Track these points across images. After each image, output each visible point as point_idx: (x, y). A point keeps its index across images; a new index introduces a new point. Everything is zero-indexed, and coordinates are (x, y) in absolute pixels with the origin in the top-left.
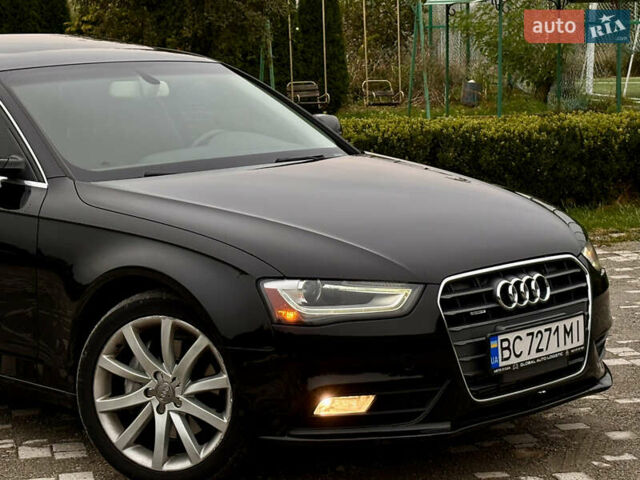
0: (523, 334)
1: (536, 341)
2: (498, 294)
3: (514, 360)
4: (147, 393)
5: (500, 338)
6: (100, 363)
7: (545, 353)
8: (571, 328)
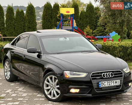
0: (106, 82)
1: (109, 83)
2: (102, 75)
3: (104, 86)
4: (51, 87)
5: (101, 82)
6: (45, 82)
7: (111, 85)
8: (117, 82)
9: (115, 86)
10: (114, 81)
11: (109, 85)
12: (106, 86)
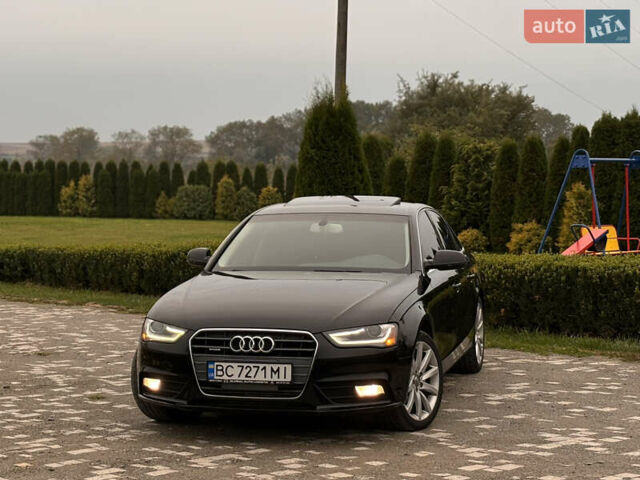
0: (235, 365)
1: (245, 371)
2: (231, 342)
3: (225, 377)
5: (217, 363)
7: (252, 379)
8: (278, 370)
9: (270, 382)
10: (268, 367)
11: (246, 376)
12: (236, 377)
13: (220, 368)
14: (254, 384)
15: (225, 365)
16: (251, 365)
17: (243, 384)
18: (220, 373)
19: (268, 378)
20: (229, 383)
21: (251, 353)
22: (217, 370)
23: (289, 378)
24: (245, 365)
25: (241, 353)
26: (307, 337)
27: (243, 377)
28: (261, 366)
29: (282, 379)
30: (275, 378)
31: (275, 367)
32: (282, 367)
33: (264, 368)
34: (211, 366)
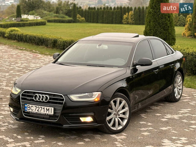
0: (34, 106)
3: (30, 111)
5: (28, 105)
7: (40, 112)
8: (49, 109)
9: (46, 114)
11: (38, 111)
13: (29, 107)
14: (40, 114)
15: (31, 105)
16: (40, 106)
17: (36, 114)
18: (29, 109)
19: (45, 112)
20: (32, 113)
21: (40, 102)
22: (28, 107)
23: (53, 113)
24: (37, 106)
25: (37, 101)
26: (61, 96)
27: (36, 111)
28: (43, 107)
29: (50, 113)
30: (48, 113)
31: (48, 108)
32: (50, 108)
33: (44, 108)
34: (26, 106)
